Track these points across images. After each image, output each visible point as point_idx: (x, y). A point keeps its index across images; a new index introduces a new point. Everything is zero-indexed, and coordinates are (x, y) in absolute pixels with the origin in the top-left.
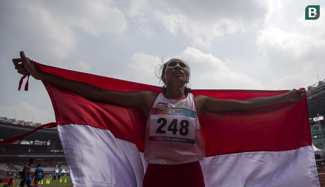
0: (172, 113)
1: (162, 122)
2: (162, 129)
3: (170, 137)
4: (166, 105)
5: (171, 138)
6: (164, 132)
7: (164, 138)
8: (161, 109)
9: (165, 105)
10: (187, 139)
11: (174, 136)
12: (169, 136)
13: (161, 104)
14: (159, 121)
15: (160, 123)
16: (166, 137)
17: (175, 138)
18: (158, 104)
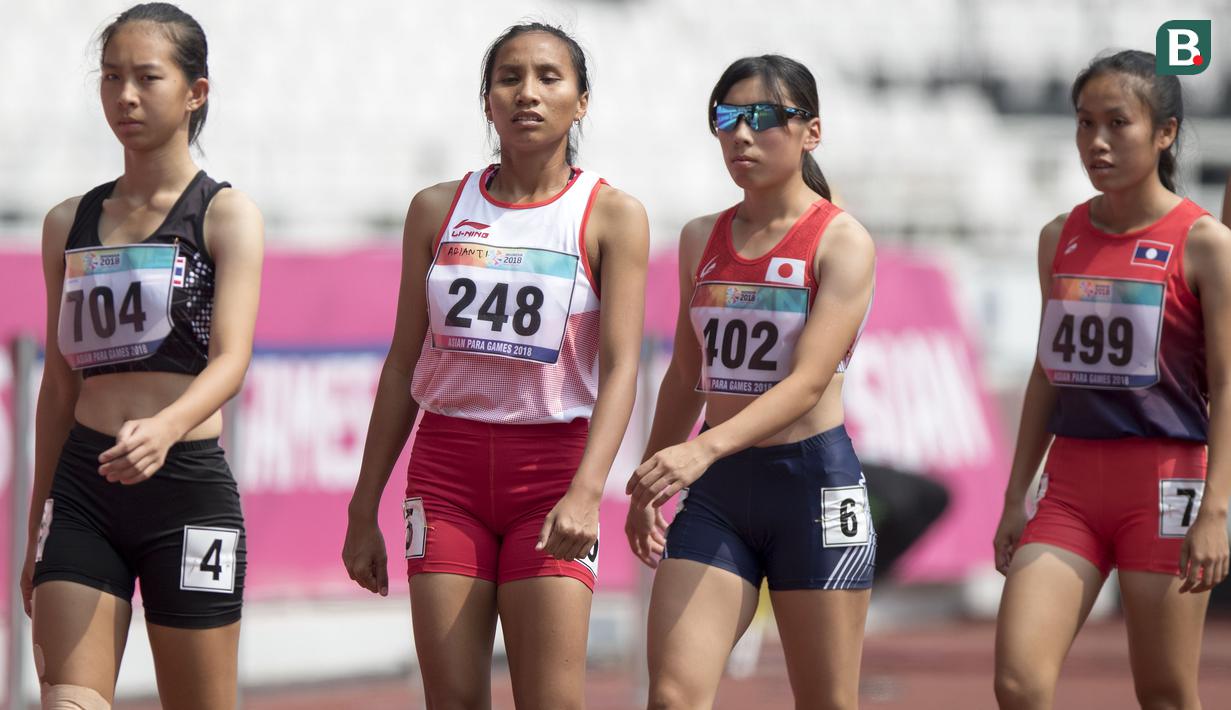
0: (497, 263)
1: (463, 290)
2: (460, 315)
3: (481, 340)
4: (483, 231)
5: (487, 341)
6: (467, 323)
7: (466, 342)
8: (464, 246)
9: (479, 231)
10: (532, 347)
11: (495, 336)
12: (480, 338)
13: (466, 228)
14: (454, 288)
15: (456, 293)
16: (472, 339)
17: (497, 342)
18: (457, 227)
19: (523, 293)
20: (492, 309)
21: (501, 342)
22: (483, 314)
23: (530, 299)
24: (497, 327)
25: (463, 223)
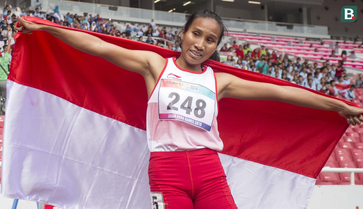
0: (187, 89)
1: (174, 97)
2: (174, 106)
4: (179, 78)
5: (185, 117)
7: (176, 116)
8: (173, 81)
10: (202, 122)
11: (187, 116)
12: (182, 115)
15: (172, 97)
16: (179, 115)
17: (189, 118)
18: (168, 75)
19: (198, 102)
20: (186, 106)
21: (190, 119)
22: (182, 107)
23: (201, 104)
24: (188, 113)
25: (171, 74)
